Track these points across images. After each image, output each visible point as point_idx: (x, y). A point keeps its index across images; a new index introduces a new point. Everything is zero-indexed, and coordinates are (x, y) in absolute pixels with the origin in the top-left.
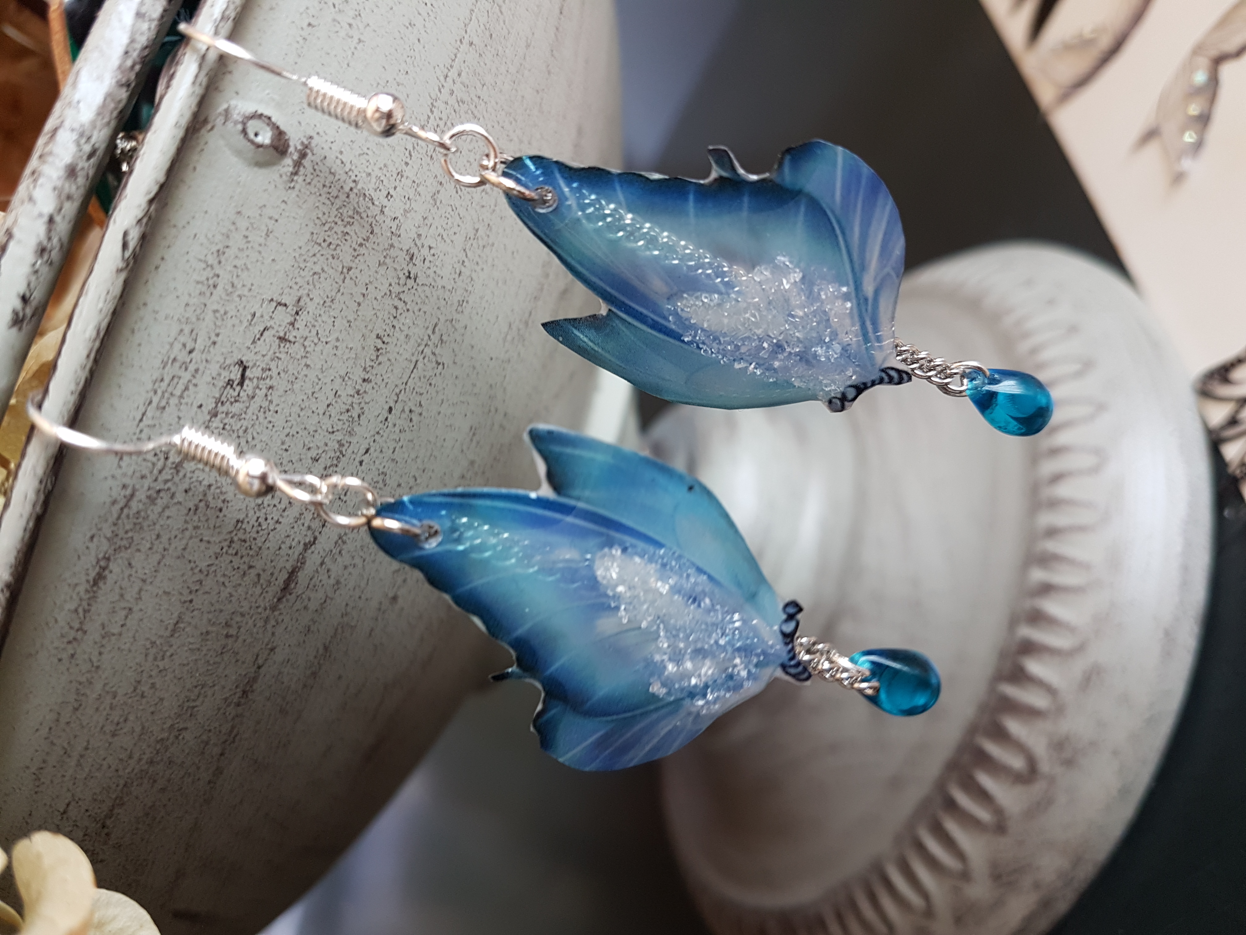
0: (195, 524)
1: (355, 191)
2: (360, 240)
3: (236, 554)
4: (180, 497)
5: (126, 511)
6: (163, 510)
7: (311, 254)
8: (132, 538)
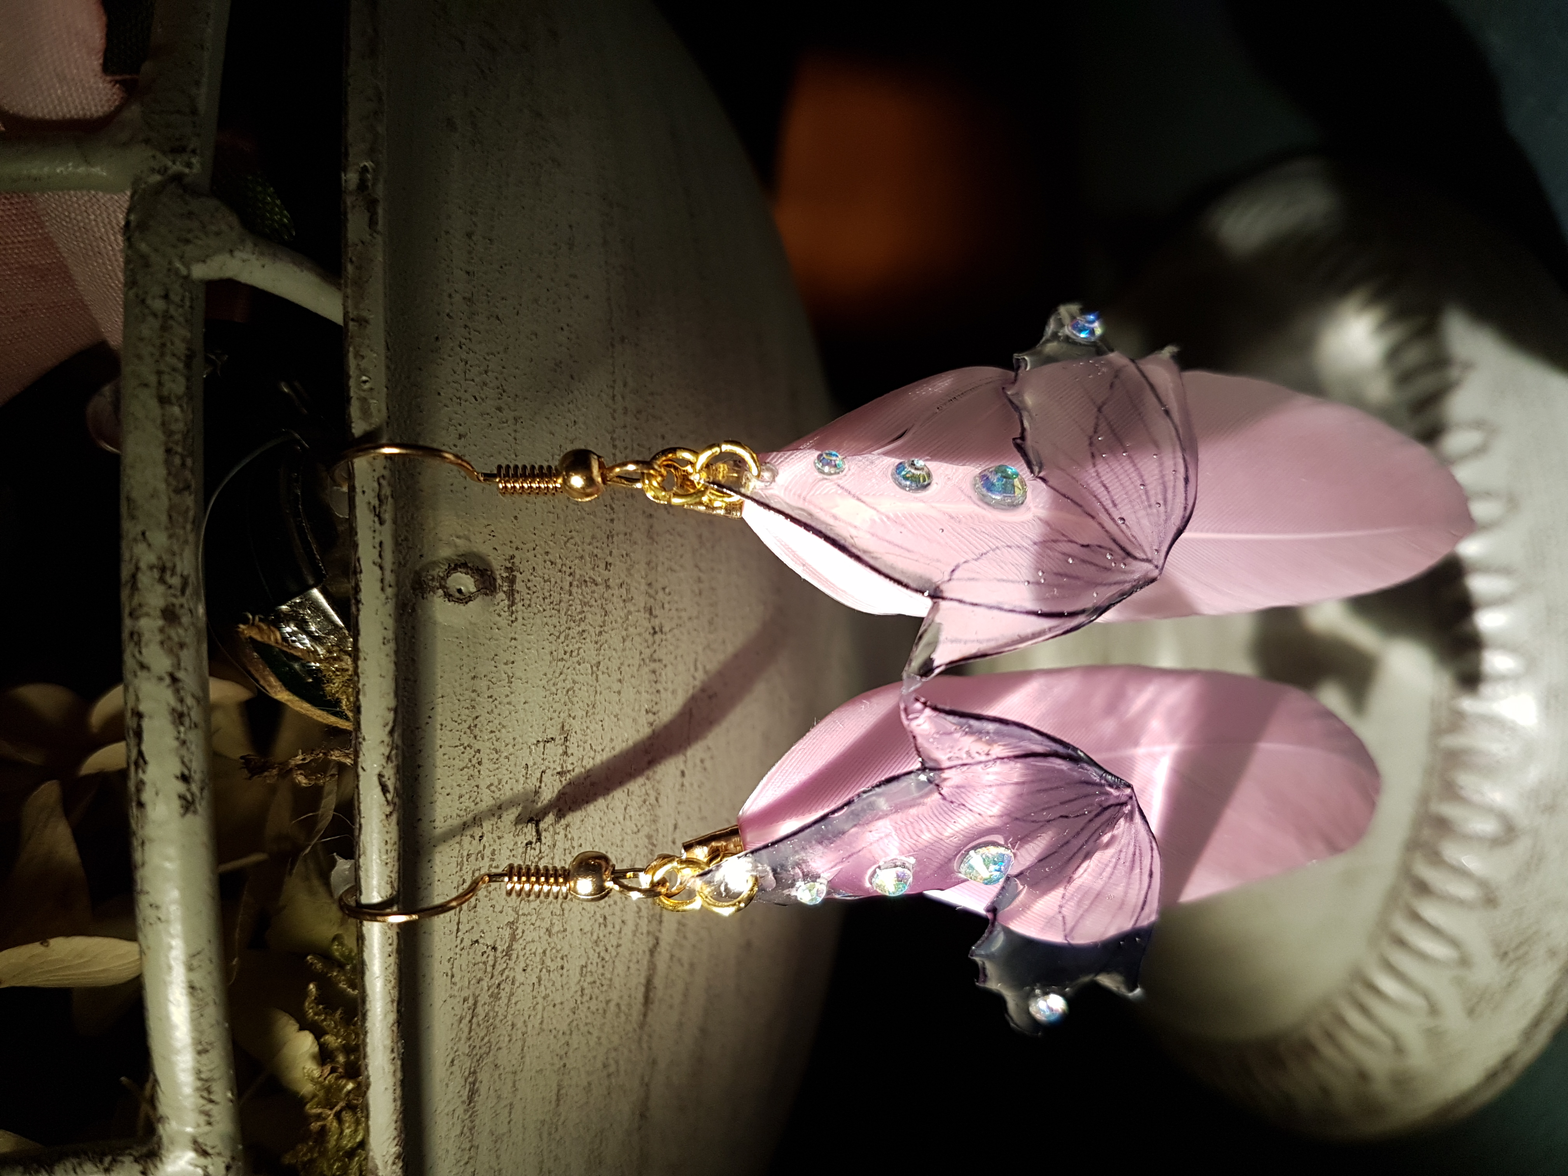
0: (543, 995)
1: (575, 583)
2: (598, 629)
3: (591, 998)
4: (520, 977)
5: (474, 1020)
6: (509, 1000)
7: (557, 675)
8: (489, 1041)
